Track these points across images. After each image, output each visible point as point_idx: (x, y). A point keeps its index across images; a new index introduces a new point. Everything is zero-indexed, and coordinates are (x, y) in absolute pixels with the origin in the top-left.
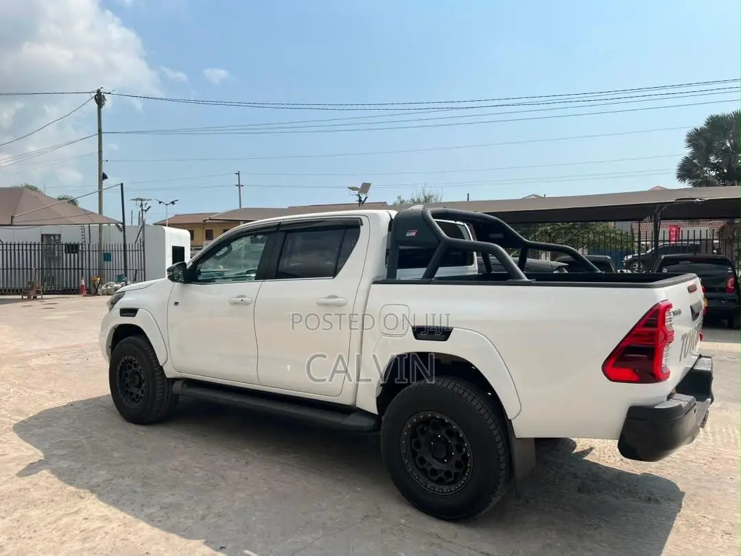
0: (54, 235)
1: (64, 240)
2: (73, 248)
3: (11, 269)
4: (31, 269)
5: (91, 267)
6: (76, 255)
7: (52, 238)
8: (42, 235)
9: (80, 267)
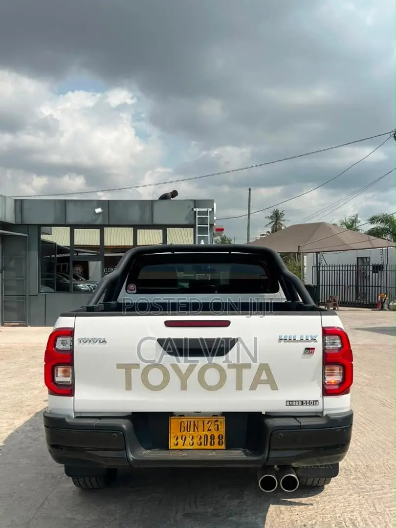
0: (366, 258)
1: (372, 262)
2: (378, 268)
3: (332, 285)
4: (345, 286)
5: (388, 286)
6: (377, 274)
7: (365, 259)
8: (358, 258)
9: (380, 285)
